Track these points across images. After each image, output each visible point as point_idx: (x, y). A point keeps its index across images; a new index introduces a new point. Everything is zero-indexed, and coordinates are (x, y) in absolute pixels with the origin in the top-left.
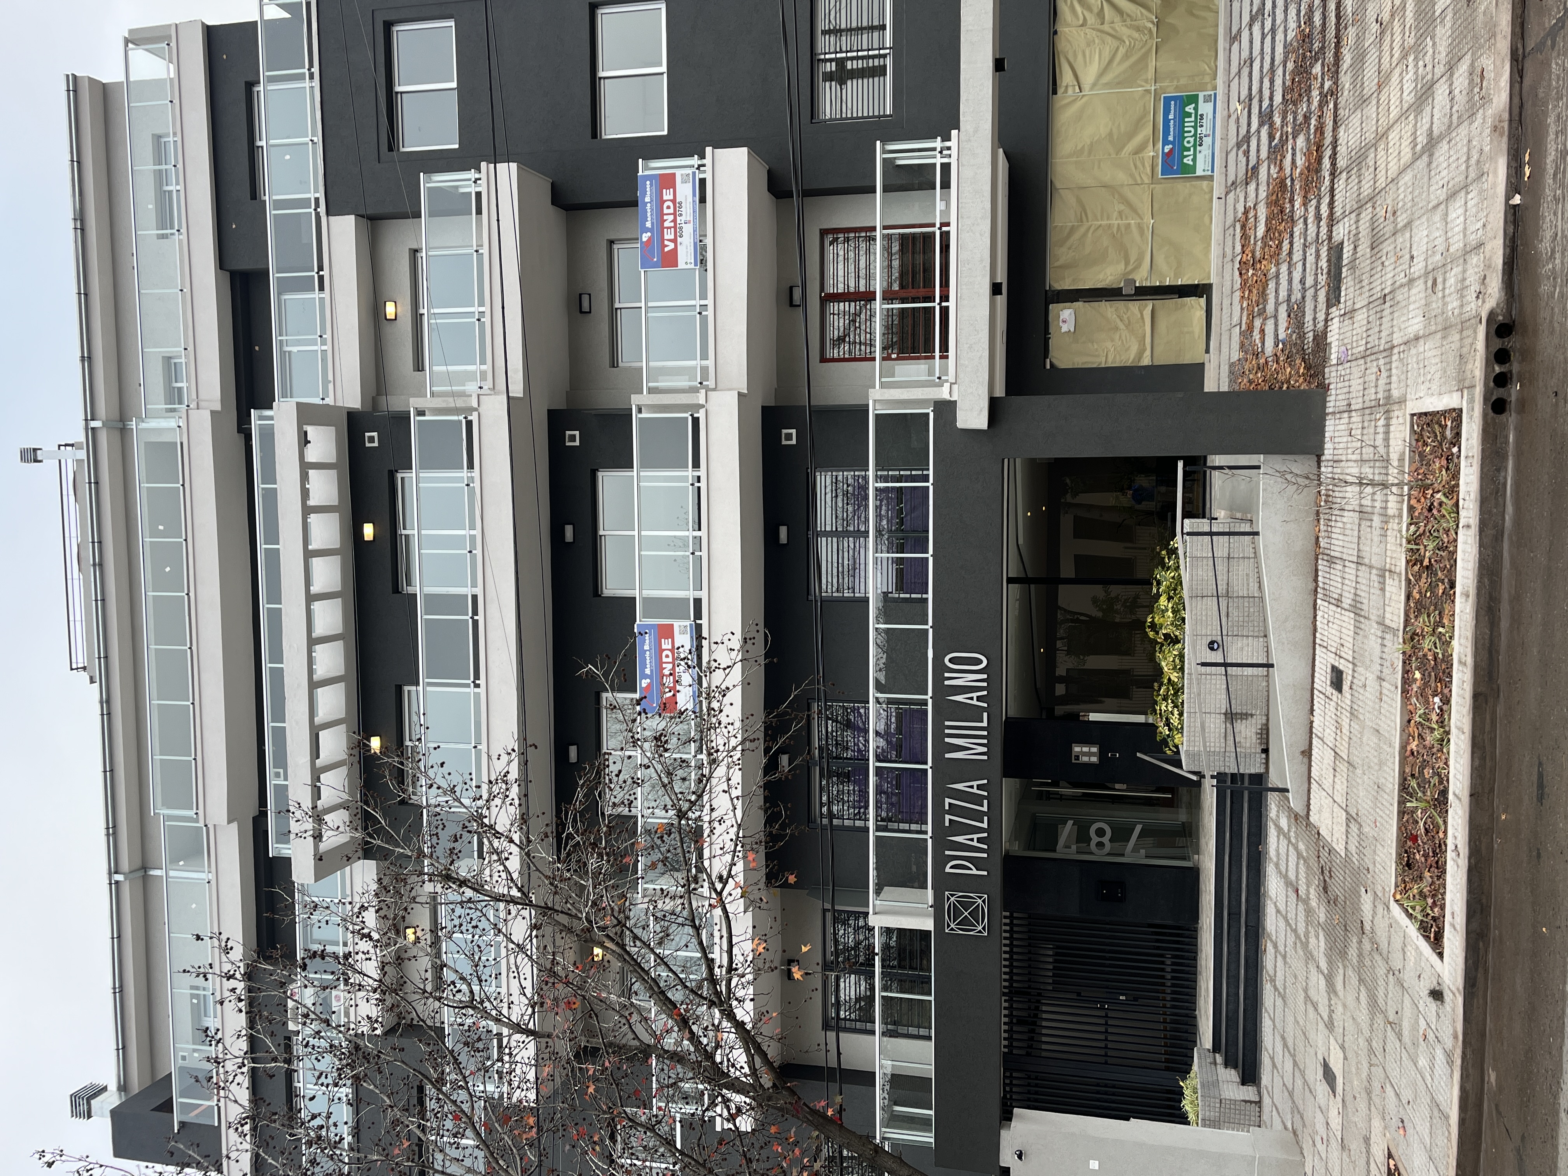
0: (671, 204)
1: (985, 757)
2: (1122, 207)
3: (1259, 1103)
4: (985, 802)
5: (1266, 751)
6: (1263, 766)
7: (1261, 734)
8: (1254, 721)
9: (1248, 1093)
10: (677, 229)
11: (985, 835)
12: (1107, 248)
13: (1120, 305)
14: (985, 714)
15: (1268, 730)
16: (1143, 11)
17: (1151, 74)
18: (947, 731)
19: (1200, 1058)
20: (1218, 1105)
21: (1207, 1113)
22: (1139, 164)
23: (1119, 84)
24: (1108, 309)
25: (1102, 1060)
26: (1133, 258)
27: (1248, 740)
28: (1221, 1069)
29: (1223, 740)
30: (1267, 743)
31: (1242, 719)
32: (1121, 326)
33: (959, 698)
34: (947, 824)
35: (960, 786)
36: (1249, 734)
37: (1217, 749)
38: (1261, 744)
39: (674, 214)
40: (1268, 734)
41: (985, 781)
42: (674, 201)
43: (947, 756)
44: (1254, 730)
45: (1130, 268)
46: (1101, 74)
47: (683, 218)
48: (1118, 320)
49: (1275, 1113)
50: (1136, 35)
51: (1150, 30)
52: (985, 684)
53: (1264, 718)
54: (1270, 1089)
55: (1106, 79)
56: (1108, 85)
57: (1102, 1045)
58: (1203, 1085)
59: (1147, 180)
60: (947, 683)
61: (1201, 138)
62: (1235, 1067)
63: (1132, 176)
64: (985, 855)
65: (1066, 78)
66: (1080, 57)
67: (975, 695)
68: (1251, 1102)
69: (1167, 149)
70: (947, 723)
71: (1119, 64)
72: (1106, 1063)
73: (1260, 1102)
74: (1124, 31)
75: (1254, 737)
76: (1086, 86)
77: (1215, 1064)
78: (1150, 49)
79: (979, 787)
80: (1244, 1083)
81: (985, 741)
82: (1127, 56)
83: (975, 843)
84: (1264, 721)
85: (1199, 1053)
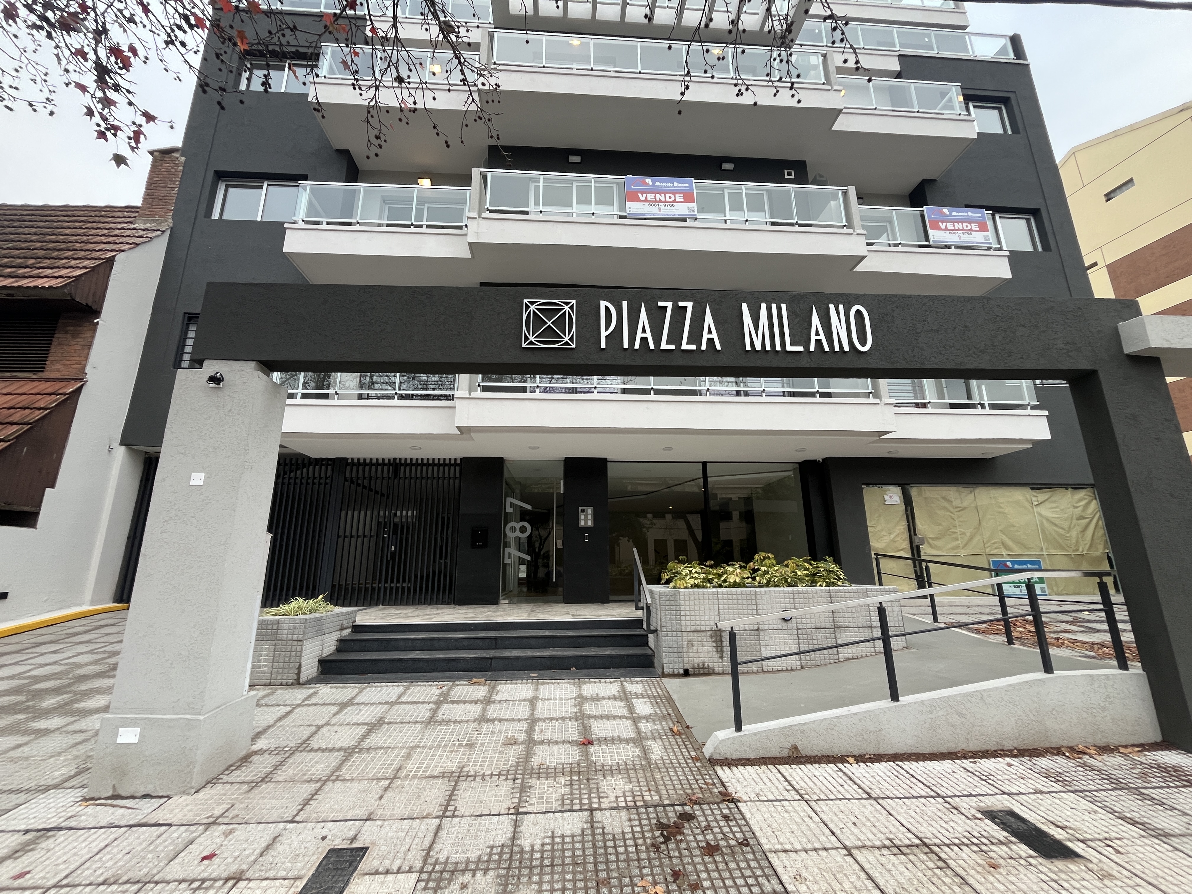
0: (969, 228)
1: (748, 347)
2: (968, 535)
3: (297, 683)
4: (693, 347)
5: (686, 673)
6: (671, 672)
7: (704, 668)
8: (716, 659)
9: (310, 669)
10: (954, 231)
11: (652, 346)
12: (940, 525)
13: (907, 535)
14: (801, 349)
15: (708, 674)
16: (1088, 546)
17: (1053, 551)
18: (774, 306)
19: (347, 614)
20: (295, 637)
21: (286, 626)
22: (995, 546)
23: (1043, 531)
24: (902, 527)
25: (341, 533)
26: (936, 543)
27: (696, 655)
28: (336, 636)
29: (693, 628)
30: (695, 675)
31: (716, 647)
32: (892, 536)
33: (815, 320)
34: (661, 304)
35: (709, 319)
36: (701, 655)
37: (683, 623)
38: (694, 668)
39: (963, 230)
40: (704, 674)
41: (718, 347)
42: (971, 230)
43: (744, 306)
44: (706, 660)
45: (930, 541)
46: (1047, 520)
47: (961, 235)
48: (896, 534)
49: (284, 710)
50: (1074, 541)
51: (1077, 550)
52: (837, 349)
53: (720, 670)
54: (313, 700)
55: (1045, 522)
56: (1042, 524)
57: (354, 533)
58: (318, 620)
59: (988, 550)
60: (832, 307)
61: (1018, 587)
62: (338, 650)
63: (988, 542)
64: (626, 346)
65: (1041, 496)
66: (1054, 505)
67: (822, 337)
68: (298, 674)
69: (1009, 564)
70: (784, 306)
71: (1057, 532)
72: (338, 537)
73: (299, 683)
74: (1074, 534)
75: (699, 660)
76: (1038, 509)
77: (342, 629)
78: (1067, 550)
79: (710, 341)
80: (322, 662)
81: (768, 348)
82: (1060, 535)
83: (639, 335)
84: (717, 670)
85: (351, 613)
